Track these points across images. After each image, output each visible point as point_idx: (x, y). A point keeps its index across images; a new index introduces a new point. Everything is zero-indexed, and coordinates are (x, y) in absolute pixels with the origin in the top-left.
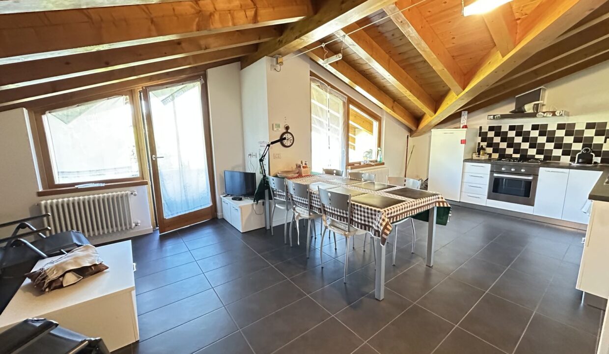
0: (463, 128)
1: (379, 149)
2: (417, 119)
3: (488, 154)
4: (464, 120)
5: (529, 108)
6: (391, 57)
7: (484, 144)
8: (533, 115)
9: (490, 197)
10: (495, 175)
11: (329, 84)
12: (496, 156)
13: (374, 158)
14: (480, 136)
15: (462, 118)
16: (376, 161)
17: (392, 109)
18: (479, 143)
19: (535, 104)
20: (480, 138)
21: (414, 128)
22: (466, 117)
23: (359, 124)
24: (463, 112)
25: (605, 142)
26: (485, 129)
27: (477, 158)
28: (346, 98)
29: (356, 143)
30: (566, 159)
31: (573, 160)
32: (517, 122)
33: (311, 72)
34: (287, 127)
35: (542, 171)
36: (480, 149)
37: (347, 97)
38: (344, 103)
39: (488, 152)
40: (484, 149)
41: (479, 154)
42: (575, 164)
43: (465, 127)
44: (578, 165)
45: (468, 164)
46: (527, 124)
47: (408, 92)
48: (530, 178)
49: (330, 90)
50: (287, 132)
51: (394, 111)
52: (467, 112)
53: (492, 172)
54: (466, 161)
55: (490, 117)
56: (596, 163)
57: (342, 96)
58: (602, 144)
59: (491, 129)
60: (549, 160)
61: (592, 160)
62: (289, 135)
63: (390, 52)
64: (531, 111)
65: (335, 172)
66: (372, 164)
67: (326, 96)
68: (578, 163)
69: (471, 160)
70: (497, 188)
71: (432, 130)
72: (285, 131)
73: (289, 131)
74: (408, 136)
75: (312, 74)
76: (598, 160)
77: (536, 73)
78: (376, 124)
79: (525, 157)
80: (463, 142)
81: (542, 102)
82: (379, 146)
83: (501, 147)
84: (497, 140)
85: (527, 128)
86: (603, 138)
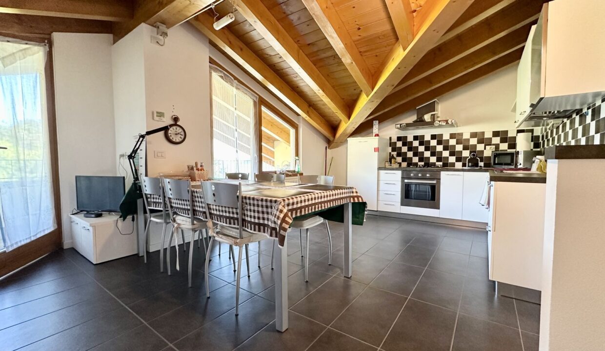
0: (375, 136)
1: (297, 158)
2: (333, 127)
3: (398, 163)
4: (375, 129)
5: (427, 118)
6: (299, 47)
7: (395, 154)
8: (431, 124)
9: (402, 204)
10: (406, 181)
11: (236, 78)
12: (404, 164)
13: (292, 169)
14: (390, 146)
15: (374, 127)
16: (294, 171)
17: (307, 113)
18: (390, 153)
19: (432, 115)
20: (391, 148)
21: (331, 139)
22: (377, 126)
23: (277, 134)
24: (374, 122)
25: (485, 149)
26: (394, 140)
27: (390, 167)
28: (256, 98)
29: (275, 157)
30: (459, 165)
31: (464, 165)
32: (419, 132)
33: (210, 58)
34: (175, 118)
35: (443, 174)
36: (392, 158)
37: (258, 97)
38: (255, 102)
39: (399, 162)
40: (395, 158)
41: (391, 163)
42: (467, 168)
43: (377, 135)
44: (469, 168)
45: (382, 172)
46: (427, 133)
47: (321, 91)
48: (434, 182)
49: (237, 84)
50: (176, 125)
51: (309, 116)
52: (377, 122)
53: (403, 178)
54: (380, 169)
55: (397, 126)
56: (481, 166)
57: (252, 94)
58: (483, 151)
59: (399, 139)
60: (447, 166)
61: (478, 164)
62: (178, 128)
63: (298, 41)
64: (430, 120)
65: (240, 176)
66: (290, 174)
67: (233, 91)
68: (469, 166)
69: (385, 169)
70: (408, 195)
71: (348, 139)
72: (172, 122)
73: (178, 123)
74: (326, 147)
75: (211, 61)
76: (481, 164)
77: (429, 80)
78: (292, 131)
79: (428, 164)
80: (377, 150)
81: (437, 112)
82: (297, 154)
83: (408, 156)
84: (405, 149)
85: (427, 138)
86: (483, 145)
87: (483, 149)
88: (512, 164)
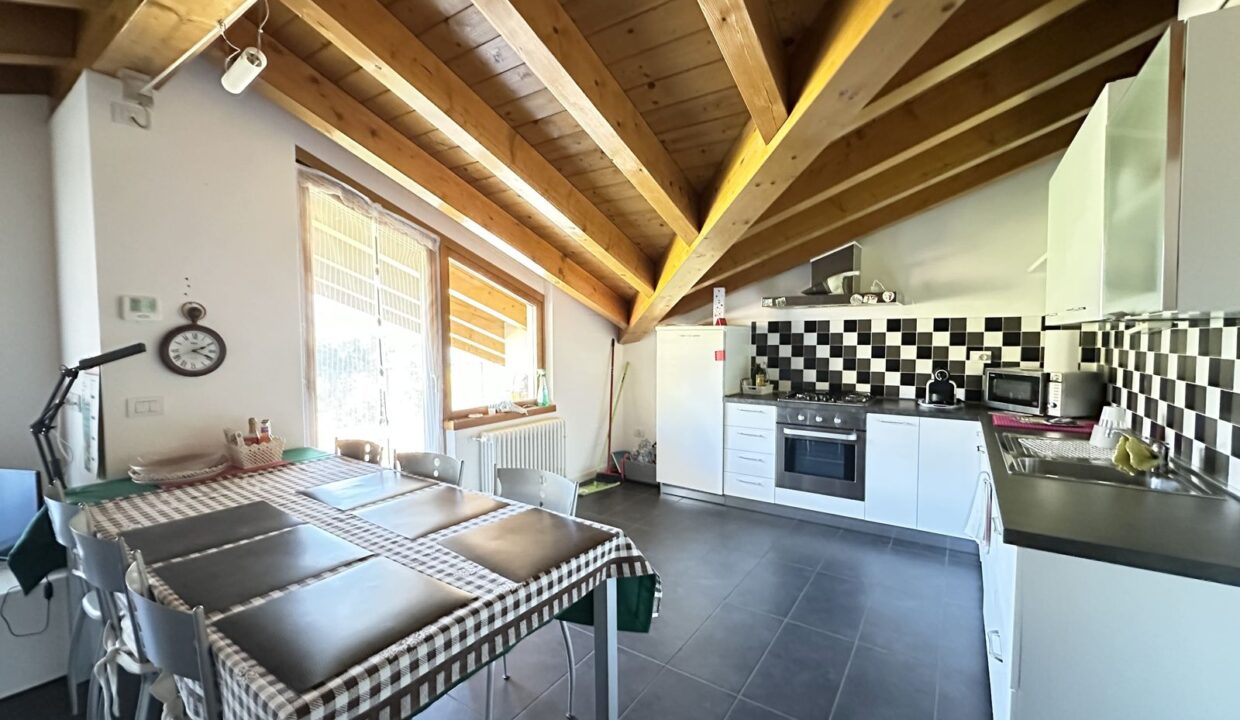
0: (718, 324)
1: (541, 372)
2: (626, 303)
3: (772, 382)
4: (718, 308)
5: (834, 284)
6: (514, 128)
7: (763, 361)
8: (843, 300)
9: (780, 484)
10: (787, 431)
11: (376, 198)
12: (786, 386)
13: (530, 398)
14: (753, 343)
15: (715, 299)
16: (536, 404)
17: (560, 274)
18: (753, 359)
19: (845, 278)
20: (755, 346)
21: (623, 325)
22: (724, 297)
24: (716, 290)
25: (968, 358)
26: (763, 326)
27: (751, 392)
30: (908, 392)
31: (920, 394)
32: (817, 313)
33: (298, 150)
34: (195, 309)
35: (874, 421)
36: (756, 370)
37: (438, 239)
38: (431, 253)
39: (772, 378)
40: (763, 372)
41: (754, 384)
42: (925, 406)
43: (723, 322)
44: (932, 406)
45: (735, 407)
46: (835, 317)
47: (578, 231)
48: (853, 437)
49: (380, 213)
50: (193, 327)
51: (564, 279)
52: (723, 290)
53: (781, 424)
54: (729, 397)
55: (767, 301)
56: (959, 401)
57: (421, 233)
58: (964, 363)
59: (773, 327)
60: (883, 398)
61: (952, 395)
62: (201, 335)
63: (508, 113)
64: (840, 291)
65: (368, 449)
66: (523, 410)
67: (369, 229)
68: (931, 402)
69: (741, 396)
70: (794, 460)
71: (657, 328)
72: (183, 321)
73: (200, 323)
74: (613, 341)
75: (303, 158)
76: (960, 394)
77: (838, 204)
78: (532, 311)
79: (838, 391)
80: (721, 356)
81: (857, 273)
82: (542, 363)
83: (794, 366)
84: (785, 351)
85: (836, 328)
86: (963, 349)
87: (963, 358)
88: (1035, 404)
